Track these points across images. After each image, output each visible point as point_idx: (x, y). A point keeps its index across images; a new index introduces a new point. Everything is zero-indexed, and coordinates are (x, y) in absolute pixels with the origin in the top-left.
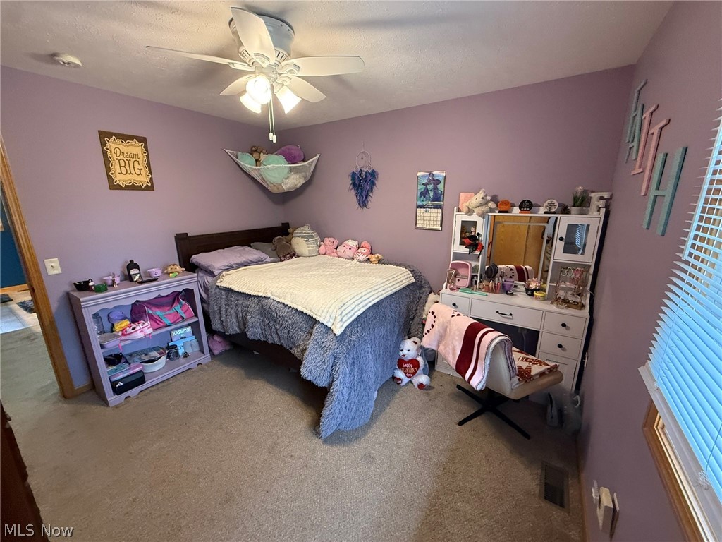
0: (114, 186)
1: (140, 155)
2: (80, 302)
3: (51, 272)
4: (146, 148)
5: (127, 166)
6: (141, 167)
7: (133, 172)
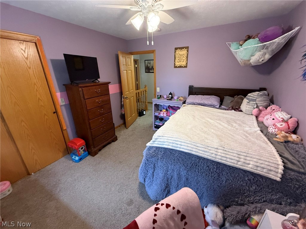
0: (175, 67)
1: (185, 54)
2: (152, 100)
3: (158, 91)
4: (188, 51)
5: (180, 59)
6: (184, 59)
7: (181, 61)
